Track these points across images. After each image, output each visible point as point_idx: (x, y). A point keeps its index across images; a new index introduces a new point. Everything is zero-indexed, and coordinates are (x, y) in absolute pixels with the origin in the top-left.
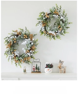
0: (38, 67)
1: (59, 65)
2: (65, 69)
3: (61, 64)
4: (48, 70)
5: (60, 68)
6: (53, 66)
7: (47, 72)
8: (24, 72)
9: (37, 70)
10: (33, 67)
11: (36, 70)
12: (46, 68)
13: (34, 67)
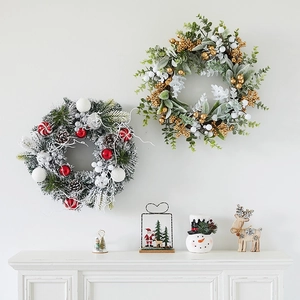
0: (162, 231)
1: (236, 222)
2: (256, 238)
3: (242, 219)
4: (200, 241)
5: (238, 235)
6: (215, 227)
7: (197, 250)
8: (98, 249)
9: (159, 242)
10: (145, 233)
11: (155, 244)
12: (190, 233)
13: (149, 230)
